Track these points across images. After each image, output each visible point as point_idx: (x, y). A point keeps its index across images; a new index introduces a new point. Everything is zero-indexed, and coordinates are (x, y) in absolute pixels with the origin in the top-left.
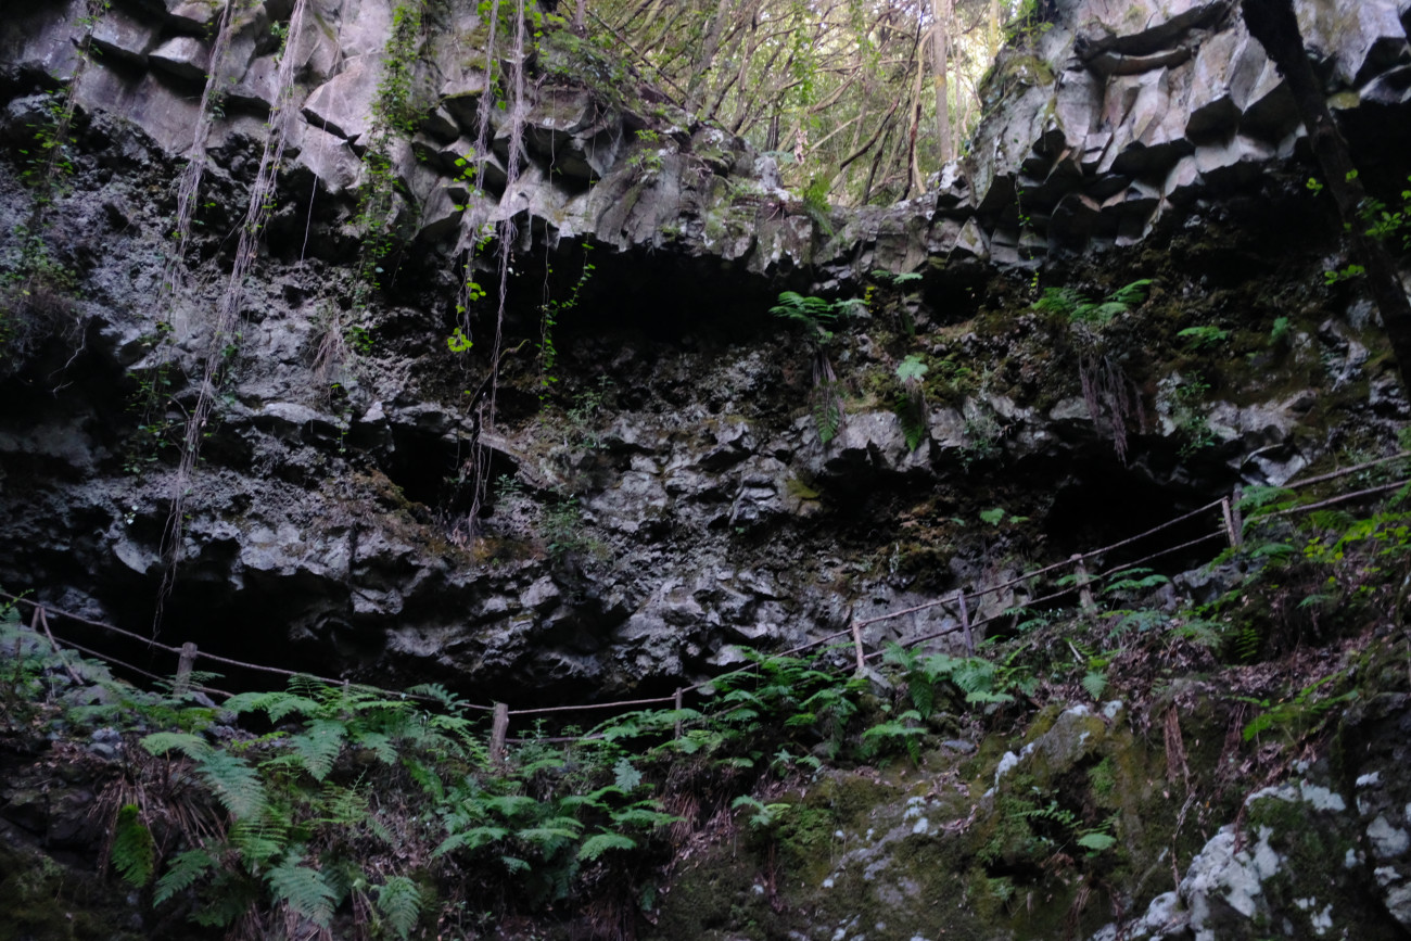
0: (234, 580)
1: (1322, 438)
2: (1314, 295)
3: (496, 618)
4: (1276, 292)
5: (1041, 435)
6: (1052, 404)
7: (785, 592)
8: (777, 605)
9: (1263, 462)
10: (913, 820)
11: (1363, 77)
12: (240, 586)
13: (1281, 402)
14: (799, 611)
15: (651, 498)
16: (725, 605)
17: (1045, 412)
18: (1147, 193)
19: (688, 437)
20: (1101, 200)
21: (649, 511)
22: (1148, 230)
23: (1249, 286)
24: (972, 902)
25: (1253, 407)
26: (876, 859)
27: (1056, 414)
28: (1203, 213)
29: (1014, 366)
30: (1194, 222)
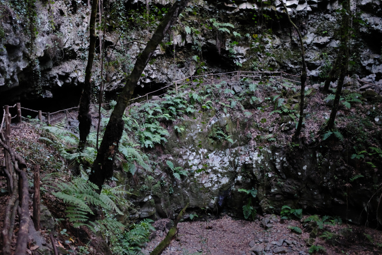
0: (75, 83)
1: (249, 57)
2: (254, 31)
3: (115, 80)
4: (249, 28)
5: (205, 43)
6: (209, 39)
7: (158, 68)
8: (156, 71)
9: (240, 58)
10: (198, 129)
11: (278, 6)
12: (77, 85)
13: (245, 48)
14: (159, 72)
15: (137, 50)
16: (149, 72)
17: (207, 39)
18: (236, 6)
19: (144, 37)
20: (227, 4)
21: (137, 53)
22: (233, 12)
23: (245, 26)
24: (208, 142)
25: (240, 47)
26: (194, 136)
27: (209, 41)
28: (244, 13)
29: (203, 30)
30: (242, 14)
